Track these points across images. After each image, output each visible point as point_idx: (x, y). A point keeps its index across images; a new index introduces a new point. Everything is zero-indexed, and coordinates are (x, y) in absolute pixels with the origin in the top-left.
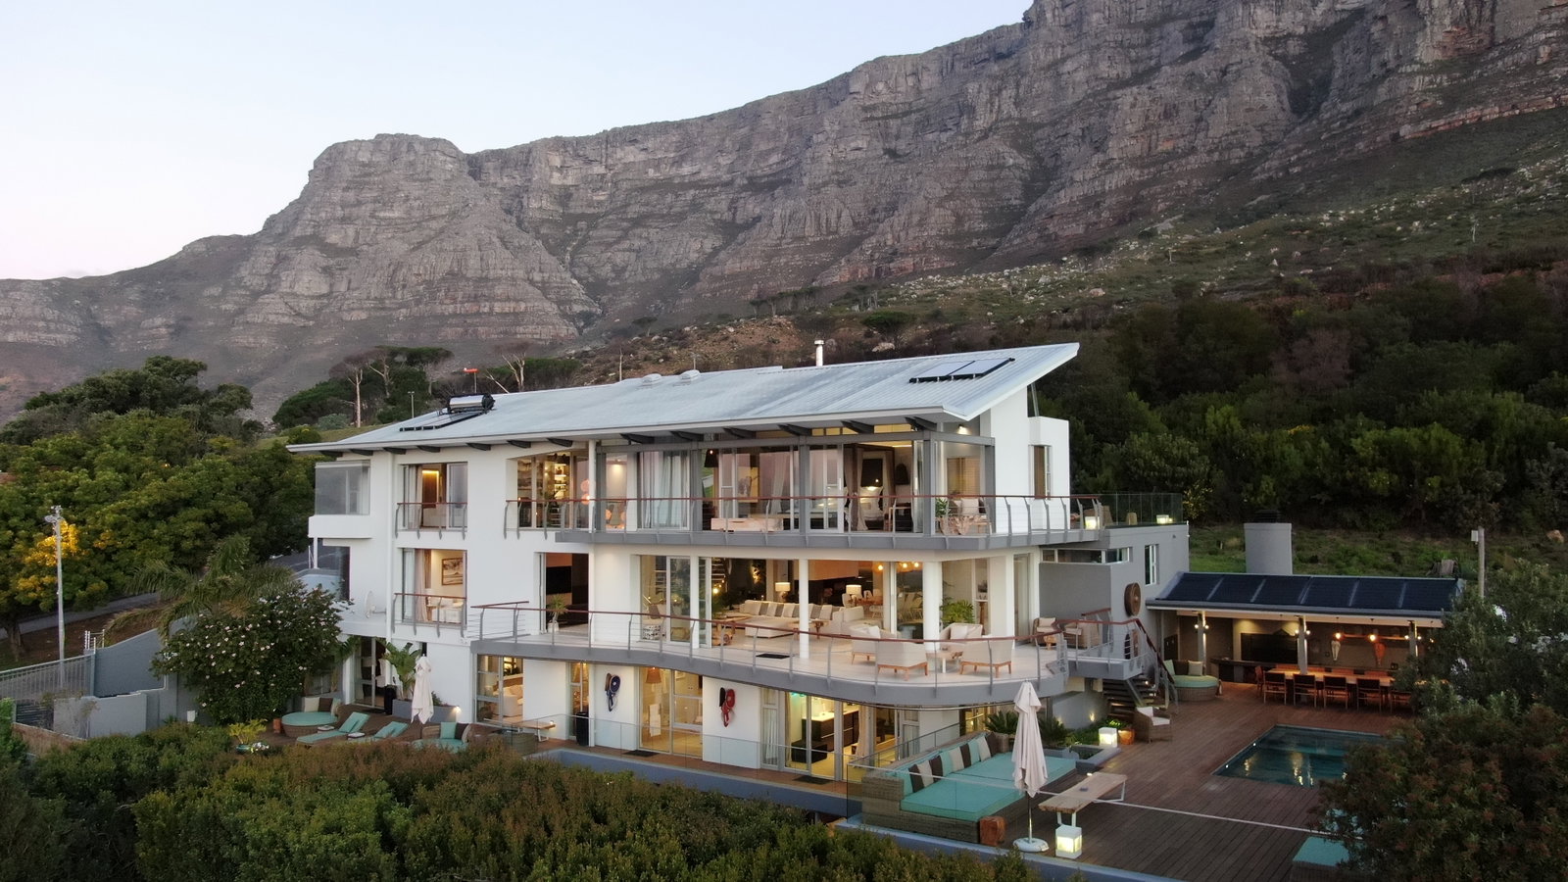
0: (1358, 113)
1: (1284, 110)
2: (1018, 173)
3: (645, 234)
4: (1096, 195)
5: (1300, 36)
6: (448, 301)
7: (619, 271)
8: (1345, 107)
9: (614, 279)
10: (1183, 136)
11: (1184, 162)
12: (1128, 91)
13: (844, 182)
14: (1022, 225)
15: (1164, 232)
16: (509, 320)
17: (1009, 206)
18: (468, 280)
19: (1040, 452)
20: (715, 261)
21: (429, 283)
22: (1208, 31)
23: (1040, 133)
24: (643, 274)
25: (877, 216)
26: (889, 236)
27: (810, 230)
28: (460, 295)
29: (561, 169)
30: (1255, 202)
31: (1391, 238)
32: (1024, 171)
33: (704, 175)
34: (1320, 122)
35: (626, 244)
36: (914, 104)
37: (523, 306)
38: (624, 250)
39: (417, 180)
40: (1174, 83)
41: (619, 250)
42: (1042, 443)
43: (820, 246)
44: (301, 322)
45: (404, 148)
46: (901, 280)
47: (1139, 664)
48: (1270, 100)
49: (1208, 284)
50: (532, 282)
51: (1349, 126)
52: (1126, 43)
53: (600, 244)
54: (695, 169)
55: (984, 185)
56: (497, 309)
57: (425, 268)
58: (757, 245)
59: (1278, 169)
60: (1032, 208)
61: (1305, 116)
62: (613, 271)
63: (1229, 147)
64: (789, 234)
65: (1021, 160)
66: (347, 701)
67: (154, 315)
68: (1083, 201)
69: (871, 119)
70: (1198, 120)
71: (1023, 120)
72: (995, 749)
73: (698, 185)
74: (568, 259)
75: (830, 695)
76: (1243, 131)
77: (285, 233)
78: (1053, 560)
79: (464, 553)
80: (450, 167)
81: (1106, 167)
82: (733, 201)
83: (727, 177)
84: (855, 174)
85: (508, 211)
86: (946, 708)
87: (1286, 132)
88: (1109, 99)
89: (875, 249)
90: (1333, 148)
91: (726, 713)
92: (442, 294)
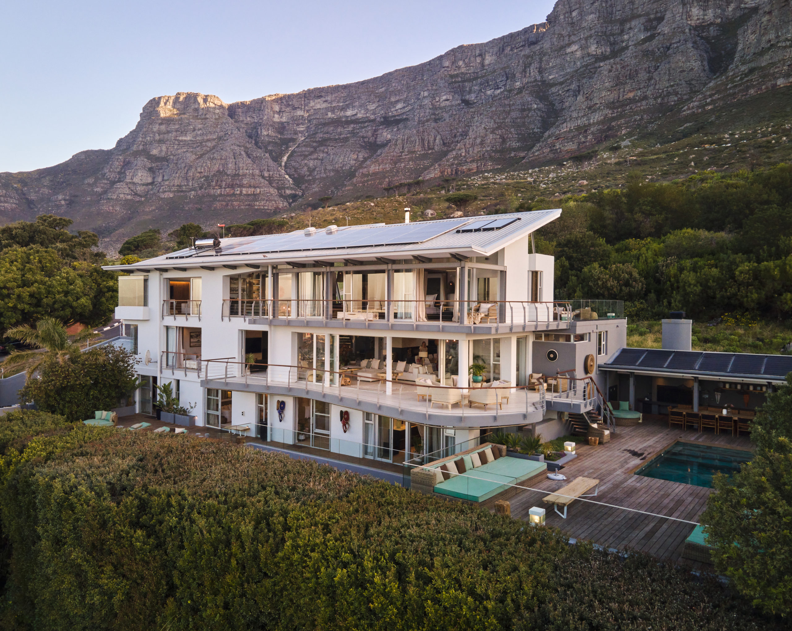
0: (752, 71)
1: (704, 70)
2: (539, 113)
3: (326, 150)
4: (585, 126)
5: (718, 24)
6: (217, 187)
7: (311, 171)
8: (743, 68)
9: (309, 176)
10: (640, 89)
11: (639, 105)
12: (607, 62)
13: (439, 119)
14: (541, 144)
15: (625, 147)
16: (251, 198)
17: (534, 133)
18: (228, 175)
19: (535, 276)
20: (365, 166)
21: (207, 177)
22: (660, 23)
23: (554, 90)
24: (325, 173)
25: (457, 139)
26: (464, 151)
27: (418, 148)
28: (224, 184)
29: (279, 113)
30: (682, 128)
31: (767, 147)
32: (543, 112)
33: (359, 116)
34: (727, 78)
35: (315, 156)
36: (480, 73)
37: (258, 190)
38: (314, 159)
39: (200, 119)
40: (636, 56)
41: (311, 159)
42: (537, 270)
43: (424, 157)
44: (138, 199)
45: (192, 101)
46: (469, 176)
47: (590, 404)
48: (696, 64)
49: (650, 177)
50: (263, 177)
51: (746, 79)
52: (608, 33)
53: (301, 156)
54: (354, 112)
55: (519, 120)
56: (244, 192)
57: (204, 169)
58: (388, 156)
59: (698, 107)
60: (547, 134)
61: (718, 74)
62: (308, 171)
63: (669, 94)
64: (406, 150)
65: (541, 105)
66: (137, 412)
67: (58, 194)
68: (577, 130)
69: (455, 82)
70: (650, 79)
71: (543, 82)
72: (497, 454)
73: (356, 121)
74: (283, 164)
75: (401, 418)
76: (678, 85)
77: (128, 149)
78: (543, 340)
79: (200, 329)
80: (217, 111)
81: (592, 109)
82: (375, 131)
83: (372, 117)
84: (445, 115)
85: (250, 137)
86: (471, 429)
87: (705, 84)
88: (596, 68)
89: (455, 158)
90: (734, 93)
91: (344, 425)
92: (214, 183)
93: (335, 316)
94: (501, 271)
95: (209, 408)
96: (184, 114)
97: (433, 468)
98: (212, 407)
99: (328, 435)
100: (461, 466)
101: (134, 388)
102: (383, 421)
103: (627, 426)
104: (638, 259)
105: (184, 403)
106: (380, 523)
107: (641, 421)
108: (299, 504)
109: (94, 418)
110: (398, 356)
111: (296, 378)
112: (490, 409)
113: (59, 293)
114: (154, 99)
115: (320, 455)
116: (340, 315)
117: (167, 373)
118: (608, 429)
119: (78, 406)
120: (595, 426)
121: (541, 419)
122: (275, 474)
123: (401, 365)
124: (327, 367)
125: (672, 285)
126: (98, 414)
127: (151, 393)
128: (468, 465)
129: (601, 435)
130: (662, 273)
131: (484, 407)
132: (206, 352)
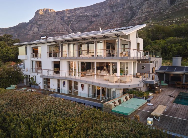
0: (180, 4)
1: (169, 4)
3: (80, 23)
4: (141, 17)
7: (76, 28)
8: (178, 3)
10: (154, 8)
11: (154, 12)
12: (147, 2)
13: (107, 15)
14: (131, 21)
15: (151, 22)
16: (62, 34)
17: (129, 19)
18: (56, 29)
19: (138, 44)
20: (89, 27)
21: (51, 29)
23: (134, 8)
25: (111, 20)
26: (112, 23)
27: (102, 22)
28: (55, 31)
29: (69, 14)
30: (164, 17)
32: (131, 14)
33: (88, 14)
34: (174, 5)
35: (77, 24)
36: (116, 4)
37: (64, 33)
39: (49, 15)
42: (139, 42)
44: (35, 35)
45: (47, 11)
48: (167, 2)
50: (65, 29)
51: (179, 6)
53: (74, 24)
55: (125, 16)
56: (60, 33)
57: (51, 27)
58: (95, 24)
59: (168, 12)
60: (132, 19)
61: (172, 5)
63: (161, 10)
64: (99, 23)
65: (131, 12)
66: (25, 85)
67: (15, 33)
68: (139, 18)
69: (110, 7)
70: (156, 6)
71: (131, 6)
72: (131, 97)
73: (87, 16)
74: (70, 26)
75: (99, 86)
76: (163, 7)
77: (32, 22)
78: (140, 63)
79: (41, 61)
80: (54, 13)
81: (143, 13)
82: (92, 18)
83: (91, 15)
84: (108, 14)
85: (62, 20)
86: (120, 89)
87: (169, 7)
88: (144, 3)
89: (111, 25)
90: (176, 9)
91: (82, 88)
92: (53, 31)
93: (79, 56)
94: (129, 42)
95: (44, 84)
96: (45, 14)
97: (111, 103)
98: (45, 84)
99: (78, 91)
100: (120, 102)
101: (24, 78)
102: (94, 87)
103: (164, 88)
104: (160, 44)
105: (37, 82)
106: (93, 127)
107: (167, 86)
108: (62, 119)
109: (10, 87)
110: (98, 68)
111: (68, 74)
112: (127, 83)
113: (5, 53)
114: (38, 10)
115: (75, 97)
116: (81, 56)
117: (33, 74)
118: (161, 89)
119: (6, 83)
120: (157, 88)
121: (143, 86)
122: (56, 106)
123: (99, 71)
124: (77, 71)
125: (169, 51)
126: (11, 85)
127: (29, 80)
128: (122, 101)
129: (159, 90)
130: (166, 48)
131: (125, 82)
132: (43, 68)
